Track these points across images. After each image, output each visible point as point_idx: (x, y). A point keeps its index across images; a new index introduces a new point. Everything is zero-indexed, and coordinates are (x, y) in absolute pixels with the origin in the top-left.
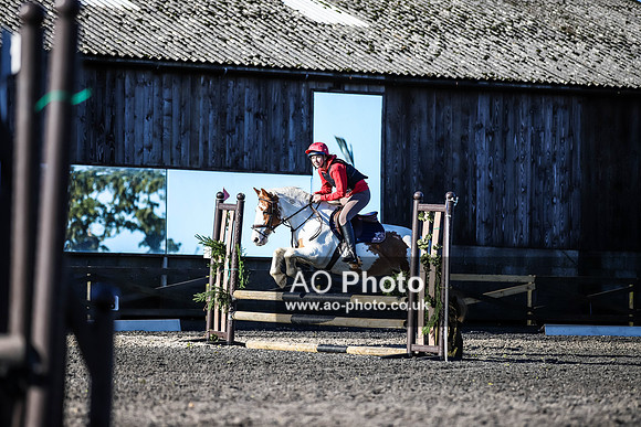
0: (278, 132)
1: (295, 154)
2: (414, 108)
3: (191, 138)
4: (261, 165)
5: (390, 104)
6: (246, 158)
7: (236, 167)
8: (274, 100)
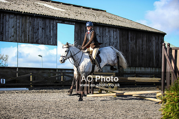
0: (48, 34)
1: (53, 40)
2: (82, 29)
3: (25, 34)
4: (43, 43)
5: (76, 27)
6: (40, 40)
7: (37, 43)
8: (47, 25)
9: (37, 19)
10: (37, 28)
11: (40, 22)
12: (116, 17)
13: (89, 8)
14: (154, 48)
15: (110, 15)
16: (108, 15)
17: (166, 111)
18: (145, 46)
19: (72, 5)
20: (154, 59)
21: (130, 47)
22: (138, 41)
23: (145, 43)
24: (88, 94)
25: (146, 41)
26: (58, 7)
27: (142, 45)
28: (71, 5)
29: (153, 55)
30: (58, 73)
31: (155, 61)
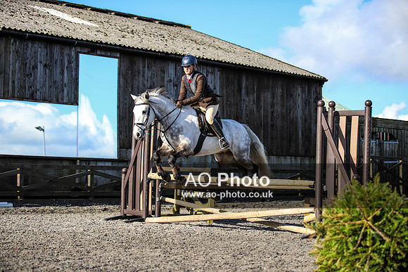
0: (58, 78)
1: (68, 91)
2: (136, 67)
3: (4, 77)
4: (47, 98)
5: (122, 64)
6: (38, 93)
7: (32, 98)
8: (56, 57)
9: (33, 44)
10: (33, 64)
11: (40, 51)
12: (213, 41)
13: (151, 20)
14: (299, 113)
15: (199, 37)
16: (194, 36)
17: (326, 255)
18: (278, 108)
19: (113, 12)
20: (300, 136)
21: (244, 108)
22: (262, 95)
23: (278, 99)
24: (148, 216)
25: (282, 96)
26: (81, 16)
27: (272, 106)
28: (111, 12)
29: (296, 128)
30: (81, 168)
31: (300, 141)
